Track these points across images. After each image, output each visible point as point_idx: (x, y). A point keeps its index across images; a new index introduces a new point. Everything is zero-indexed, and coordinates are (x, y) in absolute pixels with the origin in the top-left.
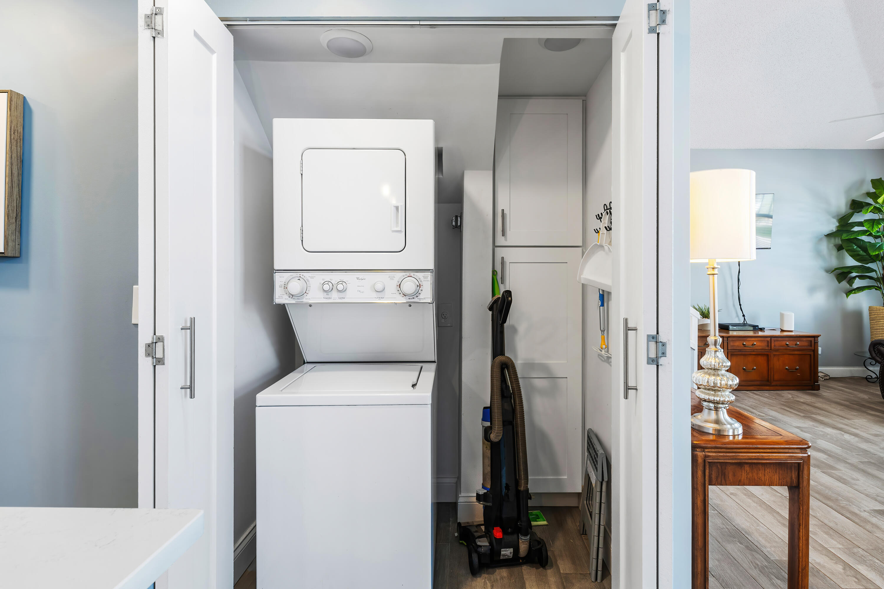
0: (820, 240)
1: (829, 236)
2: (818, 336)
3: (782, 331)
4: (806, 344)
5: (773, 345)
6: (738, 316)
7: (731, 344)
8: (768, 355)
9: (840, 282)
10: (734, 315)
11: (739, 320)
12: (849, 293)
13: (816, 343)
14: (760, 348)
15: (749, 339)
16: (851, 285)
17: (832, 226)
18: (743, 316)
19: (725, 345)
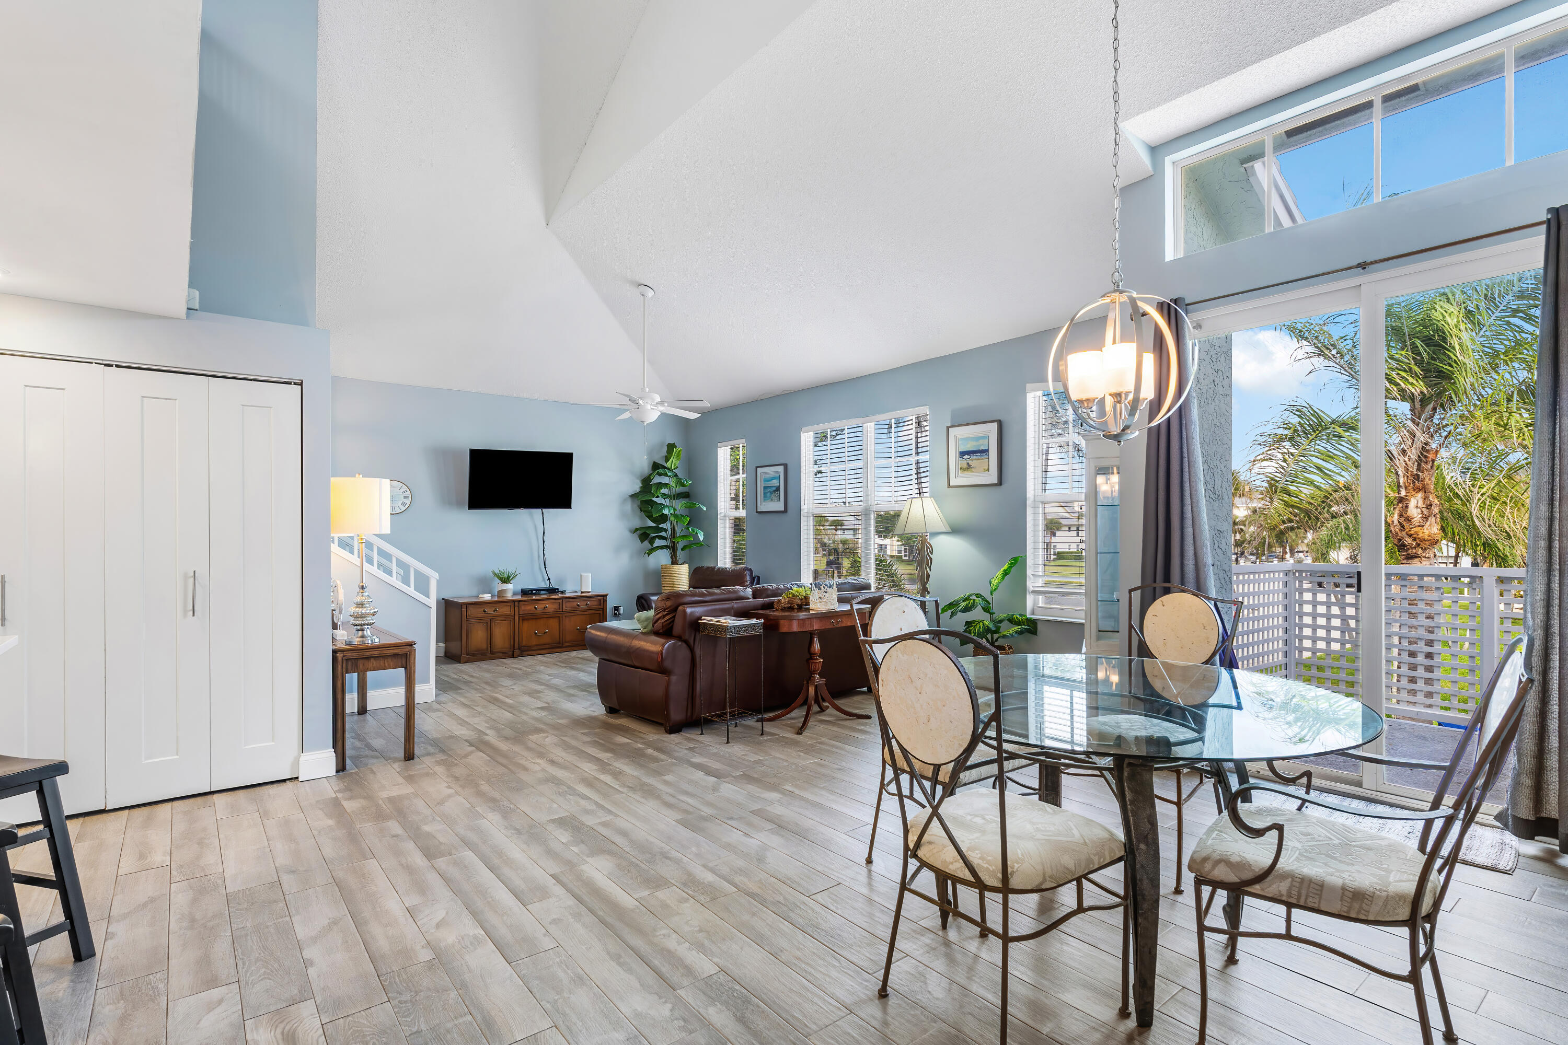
0: (625, 500)
1: (633, 496)
2: (606, 595)
3: (582, 592)
4: (595, 603)
5: (564, 606)
6: (544, 580)
7: (523, 608)
8: (559, 617)
9: (642, 541)
10: (540, 578)
11: (546, 584)
12: (651, 551)
13: (605, 602)
14: (551, 610)
15: (541, 602)
16: (652, 545)
17: (636, 487)
18: (549, 579)
19: (516, 609)
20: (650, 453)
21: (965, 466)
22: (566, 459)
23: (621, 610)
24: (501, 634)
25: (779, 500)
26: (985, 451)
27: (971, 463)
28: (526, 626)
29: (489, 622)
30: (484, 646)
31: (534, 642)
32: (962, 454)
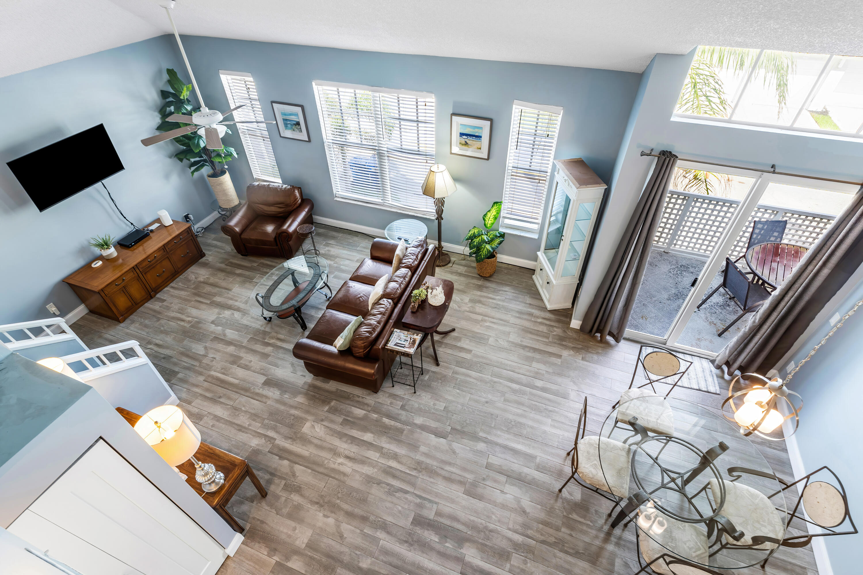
5: (167, 249)
6: (128, 226)
7: (140, 267)
9: (181, 162)
11: (131, 228)
14: (160, 256)
15: (150, 256)
18: (132, 224)
19: (138, 271)
20: (154, 83)
21: (464, 142)
22: (100, 130)
23: (191, 216)
24: (136, 291)
25: (301, 131)
26: (479, 137)
27: (468, 141)
28: (149, 276)
29: (124, 290)
30: (130, 304)
31: (160, 281)
32: (462, 134)
